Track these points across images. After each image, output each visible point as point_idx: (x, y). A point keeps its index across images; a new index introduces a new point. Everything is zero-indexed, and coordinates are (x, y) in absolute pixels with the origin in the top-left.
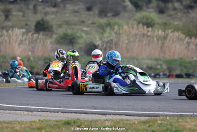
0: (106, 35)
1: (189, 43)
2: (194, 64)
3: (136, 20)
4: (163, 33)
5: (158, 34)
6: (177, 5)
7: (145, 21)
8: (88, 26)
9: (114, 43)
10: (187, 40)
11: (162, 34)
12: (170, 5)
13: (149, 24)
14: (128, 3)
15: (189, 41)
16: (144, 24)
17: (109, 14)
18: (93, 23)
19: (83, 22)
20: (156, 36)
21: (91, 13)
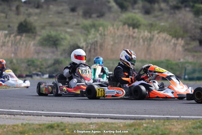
0: (90, 37)
1: (175, 45)
2: (180, 66)
3: (121, 21)
4: (149, 34)
5: (144, 35)
6: (163, 5)
7: (130, 22)
8: (72, 28)
9: (99, 45)
10: (173, 41)
11: (148, 36)
12: (156, 6)
13: (135, 25)
14: (113, 4)
15: (176, 42)
16: (129, 25)
17: (94, 15)
18: (77, 25)
19: (67, 23)
20: (142, 37)
21: (76, 14)
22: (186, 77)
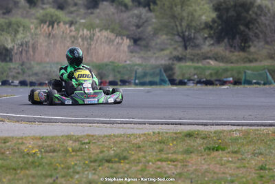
0: (19, 36)
1: (119, 44)
2: (129, 68)
10: (117, 40)
11: (87, 34)
15: (120, 41)
20: (81, 36)
22: (137, 81)
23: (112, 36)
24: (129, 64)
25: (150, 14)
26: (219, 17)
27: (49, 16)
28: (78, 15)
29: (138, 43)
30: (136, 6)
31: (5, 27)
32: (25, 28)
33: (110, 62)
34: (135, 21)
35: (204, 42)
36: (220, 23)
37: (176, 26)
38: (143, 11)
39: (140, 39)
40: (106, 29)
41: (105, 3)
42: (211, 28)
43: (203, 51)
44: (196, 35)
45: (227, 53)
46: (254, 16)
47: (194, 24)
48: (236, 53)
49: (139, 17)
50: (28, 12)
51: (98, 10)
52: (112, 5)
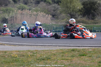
9: (15, 18)
11: (36, 14)
15: (48, 16)
17: (3, 5)
22: (54, 31)
23: (45, 14)
24: (51, 25)
25: (58, 6)
26: (84, 7)
27: (21, 7)
28: (32, 7)
29: (54, 16)
30: (53, 3)
31: (5, 11)
32: (13, 11)
33: (44, 24)
34: (53, 9)
35: (79, 16)
36: (84, 9)
37: (68, 11)
38: (56, 5)
39: (55, 15)
40: (43, 12)
41: (42, 2)
42: (81, 11)
43: (78, 20)
44: (75, 14)
45: (87, 21)
46: (97, 7)
47: (75, 10)
48: (90, 21)
49: (55, 7)
50: (14, 5)
51: (39, 5)
52: (45, 3)
